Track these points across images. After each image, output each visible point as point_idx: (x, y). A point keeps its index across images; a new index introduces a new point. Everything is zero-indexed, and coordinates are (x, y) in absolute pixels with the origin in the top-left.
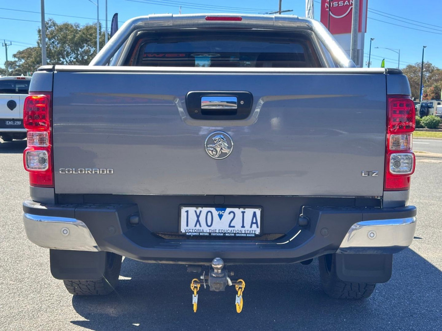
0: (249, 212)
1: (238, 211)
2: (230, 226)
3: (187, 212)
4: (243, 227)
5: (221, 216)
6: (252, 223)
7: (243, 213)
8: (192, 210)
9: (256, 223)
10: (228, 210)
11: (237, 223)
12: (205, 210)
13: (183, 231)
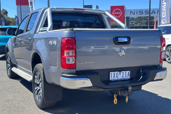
0: (127, 72)
1: (124, 72)
2: (122, 77)
3: (111, 73)
4: (126, 77)
5: (120, 74)
6: (128, 75)
7: (126, 72)
8: (112, 73)
9: (129, 75)
10: (122, 72)
11: (124, 76)
12: (116, 72)
13: (110, 80)
